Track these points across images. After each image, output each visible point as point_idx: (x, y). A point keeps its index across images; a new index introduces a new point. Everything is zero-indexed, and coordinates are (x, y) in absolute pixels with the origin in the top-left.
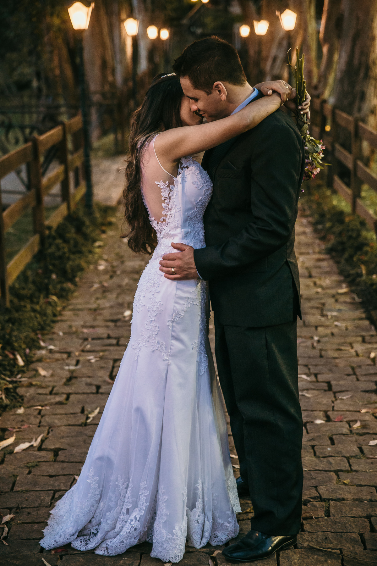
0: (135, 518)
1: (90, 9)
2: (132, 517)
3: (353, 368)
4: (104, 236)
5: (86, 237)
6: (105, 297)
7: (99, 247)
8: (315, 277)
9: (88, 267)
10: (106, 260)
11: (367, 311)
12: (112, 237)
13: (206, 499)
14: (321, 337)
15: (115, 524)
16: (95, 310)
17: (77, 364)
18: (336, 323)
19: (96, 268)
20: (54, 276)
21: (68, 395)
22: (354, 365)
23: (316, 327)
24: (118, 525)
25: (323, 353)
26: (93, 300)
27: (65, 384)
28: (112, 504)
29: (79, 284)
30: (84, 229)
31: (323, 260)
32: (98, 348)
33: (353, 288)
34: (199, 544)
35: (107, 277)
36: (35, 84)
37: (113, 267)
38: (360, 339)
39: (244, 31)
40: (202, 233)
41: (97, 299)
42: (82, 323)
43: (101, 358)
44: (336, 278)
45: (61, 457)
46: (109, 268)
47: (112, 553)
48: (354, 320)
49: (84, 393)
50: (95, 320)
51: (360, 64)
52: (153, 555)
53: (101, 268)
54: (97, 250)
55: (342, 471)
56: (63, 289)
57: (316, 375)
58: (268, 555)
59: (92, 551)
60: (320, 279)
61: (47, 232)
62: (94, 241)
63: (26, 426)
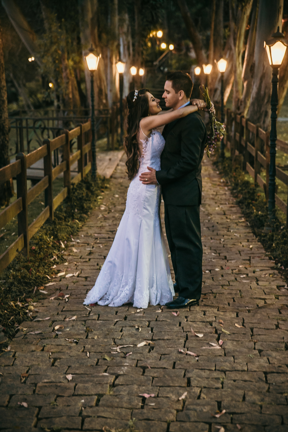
0: (127, 290)
1: (99, 58)
2: (125, 289)
3: (240, 252)
4: (103, 194)
5: (92, 193)
6: (105, 222)
7: (100, 199)
8: (228, 215)
9: (95, 208)
10: (105, 205)
11: (253, 229)
12: (108, 194)
13: (158, 283)
14: (225, 239)
15: (117, 293)
16: (100, 227)
17: (93, 247)
18: (235, 234)
19: (100, 209)
20: (76, 210)
21: (90, 260)
22: (240, 250)
23: (223, 236)
24: (119, 293)
25: (225, 246)
26: (99, 222)
27: (88, 255)
28: (116, 284)
29: (90, 216)
30: (92, 188)
31: (234, 207)
32: (104, 242)
33: (248, 219)
34: (154, 303)
35: (107, 213)
36: (56, 103)
37: (109, 208)
38: (247, 240)
39: (197, 71)
40: (159, 163)
41: (101, 222)
42: (94, 232)
43: (105, 246)
44: (239, 215)
45: (89, 279)
46: (107, 209)
47: (116, 305)
48: (245, 233)
49: (97, 259)
50: (101, 231)
51: (265, 93)
52: (134, 306)
53: (102, 209)
54: (99, 200)
55: (225, 285)
56: (81, 217)
57: (219, 254)
58: (185, 307)
59: (107, 305)
60: (230, 215)
61: (72, 187)
62: (97, 196)
63: (70, 269)
